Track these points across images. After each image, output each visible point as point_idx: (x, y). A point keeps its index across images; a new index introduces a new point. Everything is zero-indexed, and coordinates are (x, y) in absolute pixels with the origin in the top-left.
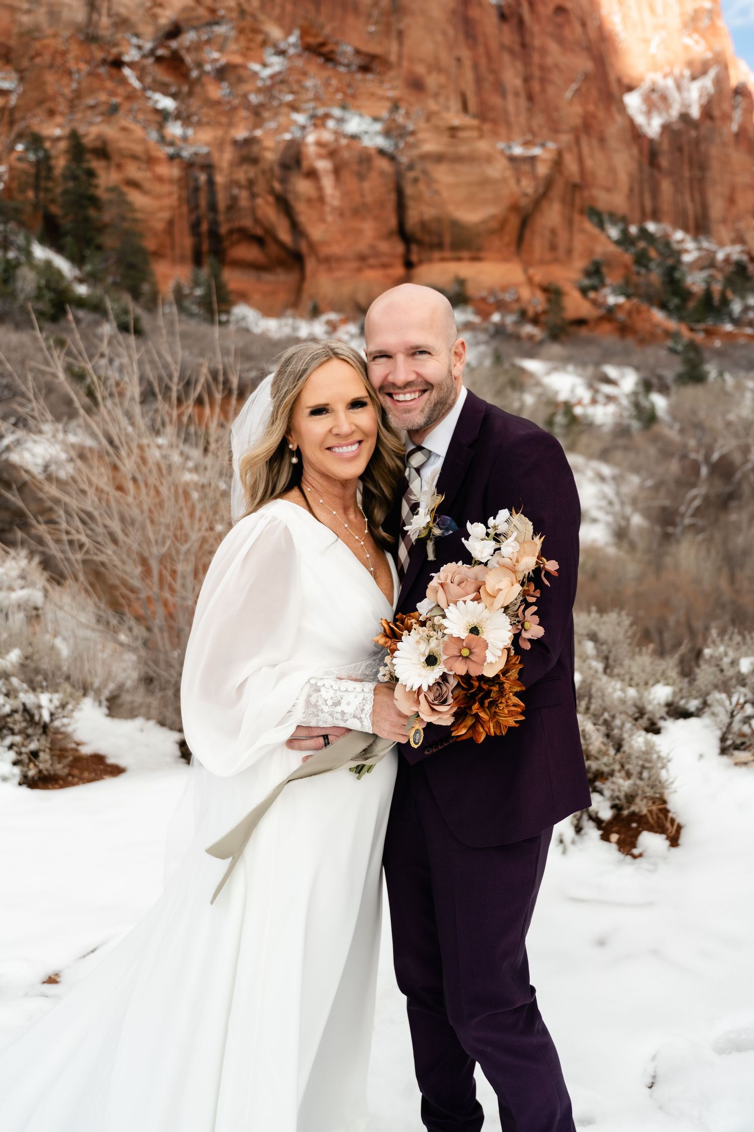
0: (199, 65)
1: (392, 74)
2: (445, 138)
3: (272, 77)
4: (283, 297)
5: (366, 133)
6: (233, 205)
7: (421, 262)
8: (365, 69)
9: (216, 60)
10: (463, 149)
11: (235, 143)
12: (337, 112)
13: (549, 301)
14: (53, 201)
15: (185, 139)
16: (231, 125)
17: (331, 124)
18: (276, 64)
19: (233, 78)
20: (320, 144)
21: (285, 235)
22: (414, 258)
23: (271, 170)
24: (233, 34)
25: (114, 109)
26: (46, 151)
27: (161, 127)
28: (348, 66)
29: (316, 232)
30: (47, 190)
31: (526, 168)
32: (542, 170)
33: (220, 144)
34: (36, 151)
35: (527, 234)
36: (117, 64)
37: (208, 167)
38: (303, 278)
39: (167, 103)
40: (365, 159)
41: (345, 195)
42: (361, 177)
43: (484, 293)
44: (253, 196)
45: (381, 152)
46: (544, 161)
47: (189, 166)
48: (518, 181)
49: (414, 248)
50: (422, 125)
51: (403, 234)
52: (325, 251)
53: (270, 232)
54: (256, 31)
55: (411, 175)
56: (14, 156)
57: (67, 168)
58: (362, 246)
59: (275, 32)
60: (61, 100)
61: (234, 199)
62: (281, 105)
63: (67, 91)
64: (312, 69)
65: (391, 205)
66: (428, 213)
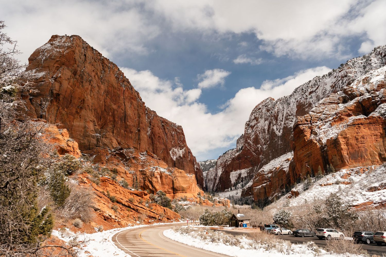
2: (180, 174)
3: (144, 160)
5: (165, 171)
6: (140, 182)
7: (176, 193)
8: (159, 159)
10: (183, 175)
17: (159, 169)
20: (157, 173)
21: (151, 188)
28: (156, 158)
29: (157, 187)
31: (191, 178)
40: (167, 176)
41: (162, 181)
42: (166, 179)
43: (189, 198)
45: (169, 175)
47: (133, 175)
49: (175, 191)
51: (173, 188)
53: (147, 187)
55: (175, 179)
58: (166, 190)
64: (151, 159)
65: (171, 183)
66: (178, 185)
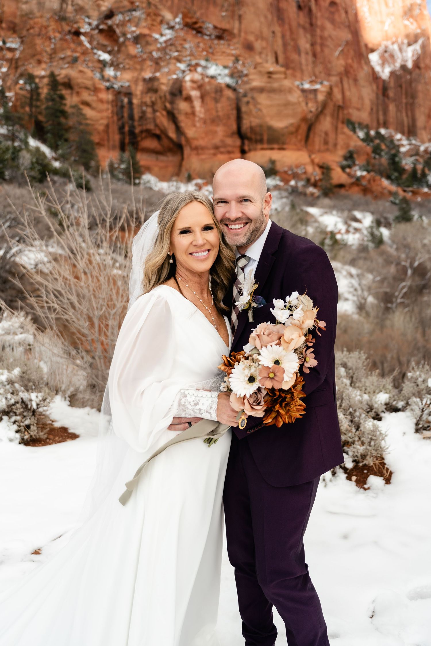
0: (124, 34)
1: (235, 40)
2: (265, 79)
3: (166, 42)
4: (171, 170)
5: (220, 75)
6: (143, 117)
7: (250, 150)
8: (219, 38)
9: (134, 32)
10: (276, 85)
11: (144, 80)
12: (203, 63)
13: (323, 173)
14: (40, 113)
15: (116, 78)
16: (142, 70)
17: (199, 69)
18: (169, 34)
19: (143, 42)
20: (193, 81)
21: (172, 134)
22: (246, 148)
23: (165, 96)
24: (144, 16)
25: (75, 60)
26: (36, 84)
27: (102, 70)
28: (210, 35)
29: (190, 133)
30: (37, 107)
31: (311, 96)
32: (321, 97)
33: (136, 81)
34: (30, 84)
35: (311, 135)
36: (77, 33)
37: (129, 94)
38: (182, 159)
39: (105, 57)
40: (219, 90)
41: (207, 111)
42: (216, 101)
43: (286, 169)
44: (155, 111)
45: (228, 86)
46: (321, 92)
47: (118, 93)
48: (307, 104)
49: (246, 142)
50: (252, 70)
51: (240, 134)
52: (195, 143)
53: (164, 132)
54: (157, 15)
55: (245, 100)
56: (18, 87)
57: (48, 94)
58: (217, 141)
59: (168, 16)
60: (45, 54)
61: (144, 113)
62: (170, 58)
63: (48, 49)
64: (189, 38)
65: (233, 117)
66: (255, 122)
